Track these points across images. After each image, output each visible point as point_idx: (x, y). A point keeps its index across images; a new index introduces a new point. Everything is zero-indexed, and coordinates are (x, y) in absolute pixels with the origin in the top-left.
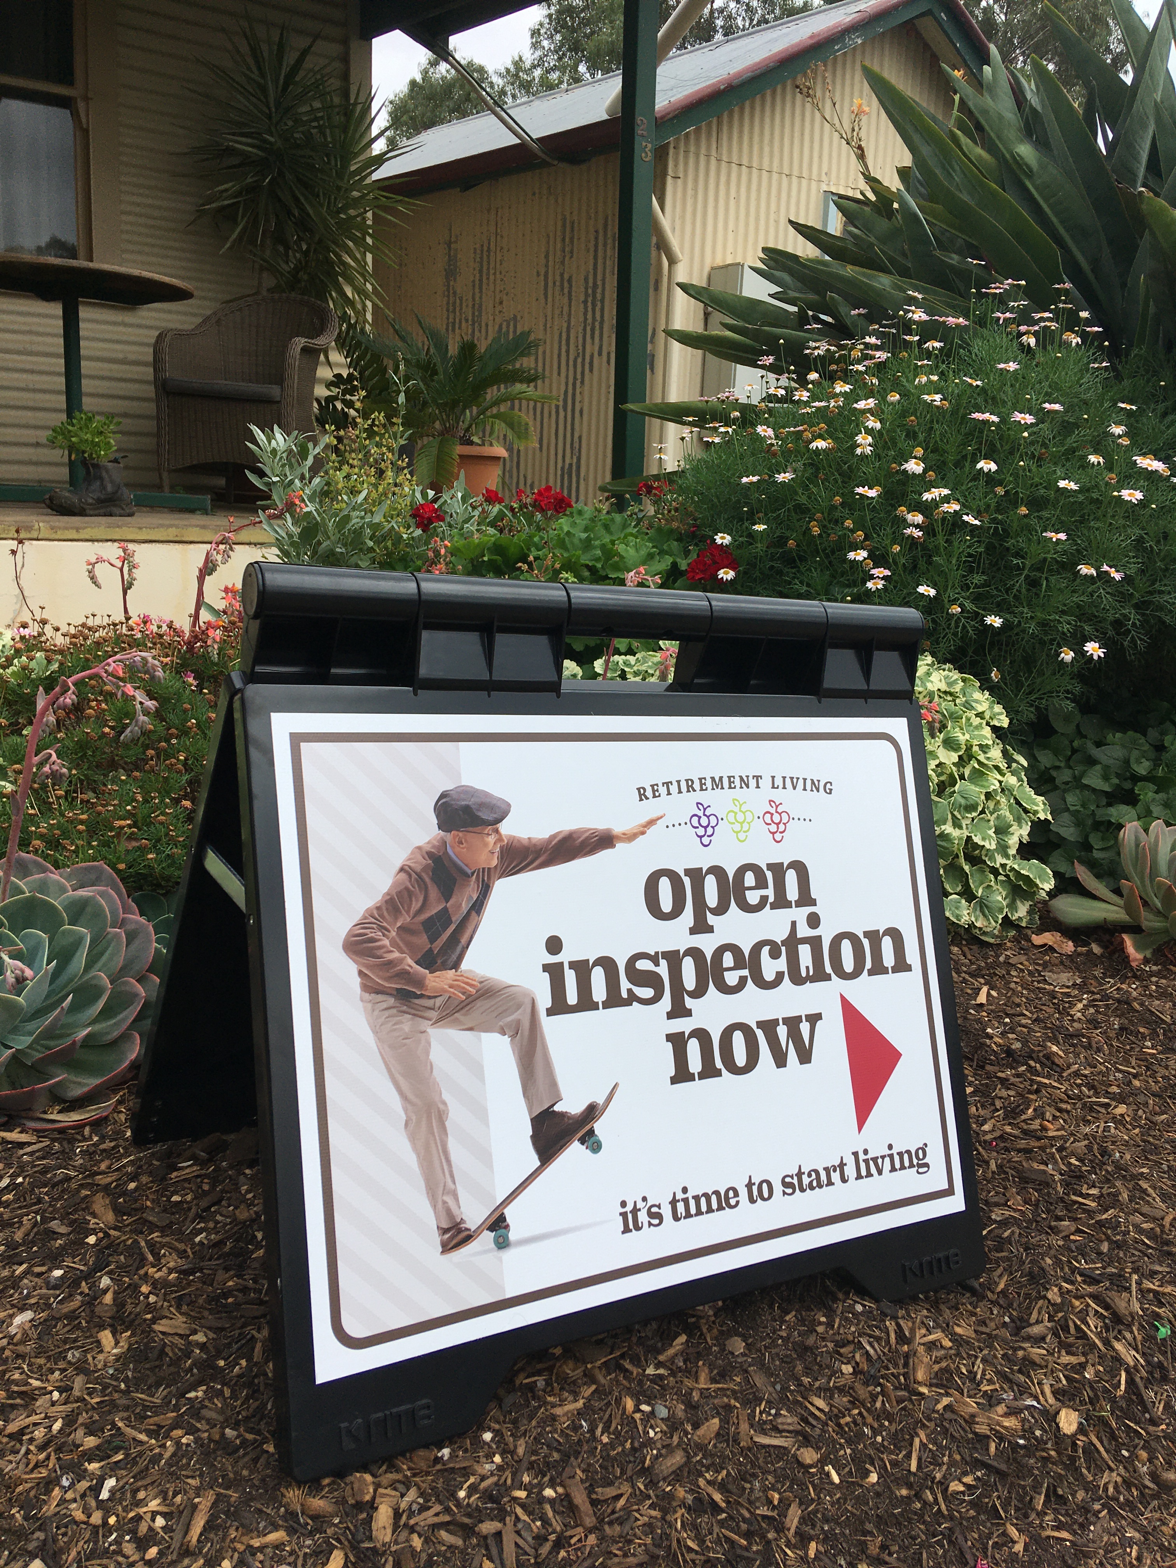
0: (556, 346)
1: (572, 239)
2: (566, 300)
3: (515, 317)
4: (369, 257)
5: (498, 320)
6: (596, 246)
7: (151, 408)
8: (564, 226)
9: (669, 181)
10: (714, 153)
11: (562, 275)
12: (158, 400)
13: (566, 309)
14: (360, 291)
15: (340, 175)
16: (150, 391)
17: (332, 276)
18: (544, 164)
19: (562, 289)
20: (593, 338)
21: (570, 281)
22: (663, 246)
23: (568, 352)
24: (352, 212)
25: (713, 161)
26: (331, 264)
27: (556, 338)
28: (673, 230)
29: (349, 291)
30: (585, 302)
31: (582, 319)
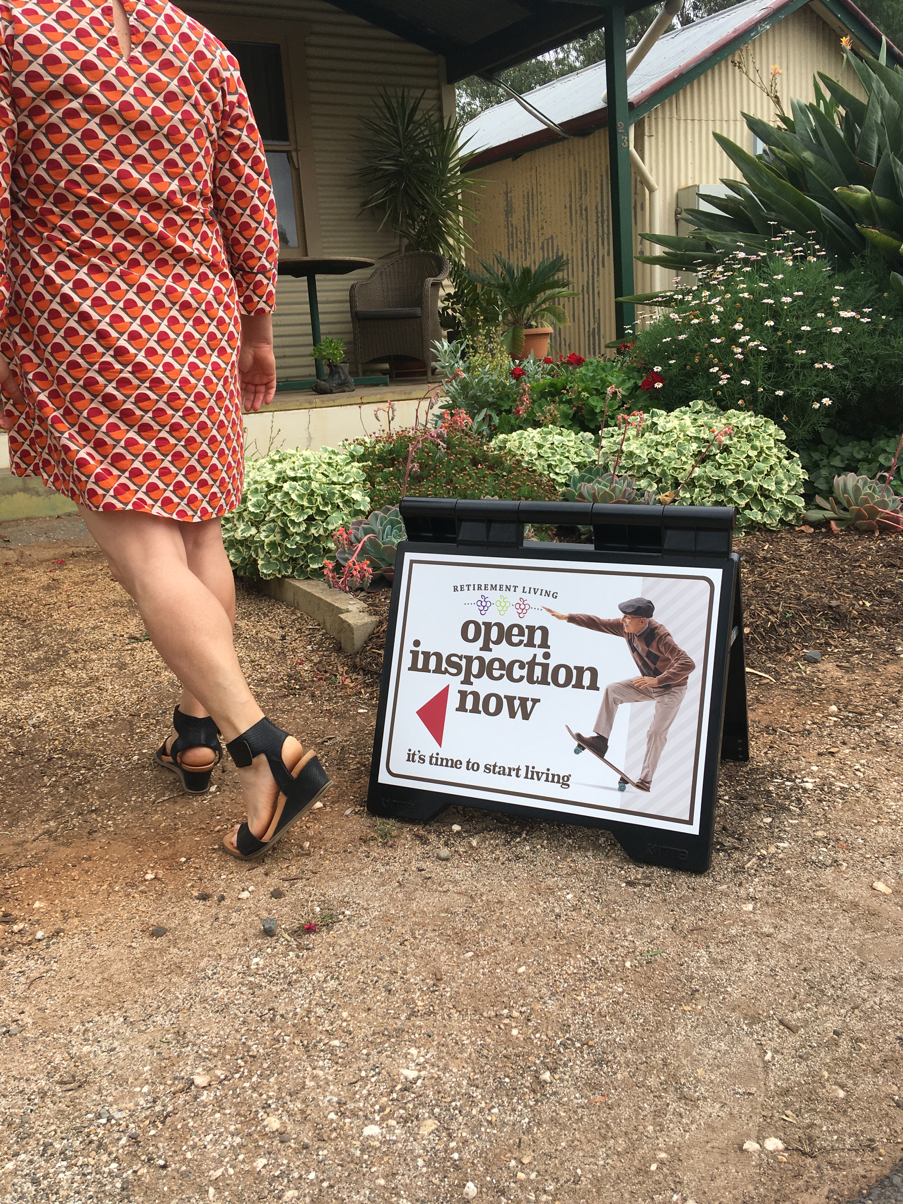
0: (580, 252)
1: (586, 183)
2: (584, 221)
3: (552, 237)
4: (461, 218)
5: (541, 240)
6: (602, 185)
7: (349, 327)
8: (580, 175)
9: (646, 138)
10: (675, 115)
11: (581, 206)
12: (353, 322)
13: (585, 228)
14: (458, 240)
15: (443, 173)
16: (348, 317)
17: (441, 234)
18: (563, 139)
19: (581, 214)
20: (603, 244)
21: (586, 210)
22: (645, 182)
23: (587, 255)
24: (451, 194)
25: (675, 122)
26: (440, 226)
27: (579, 247)
28: (651, 170)
29: (451, 241)
30: (597, 222)
31: (595, 233)
